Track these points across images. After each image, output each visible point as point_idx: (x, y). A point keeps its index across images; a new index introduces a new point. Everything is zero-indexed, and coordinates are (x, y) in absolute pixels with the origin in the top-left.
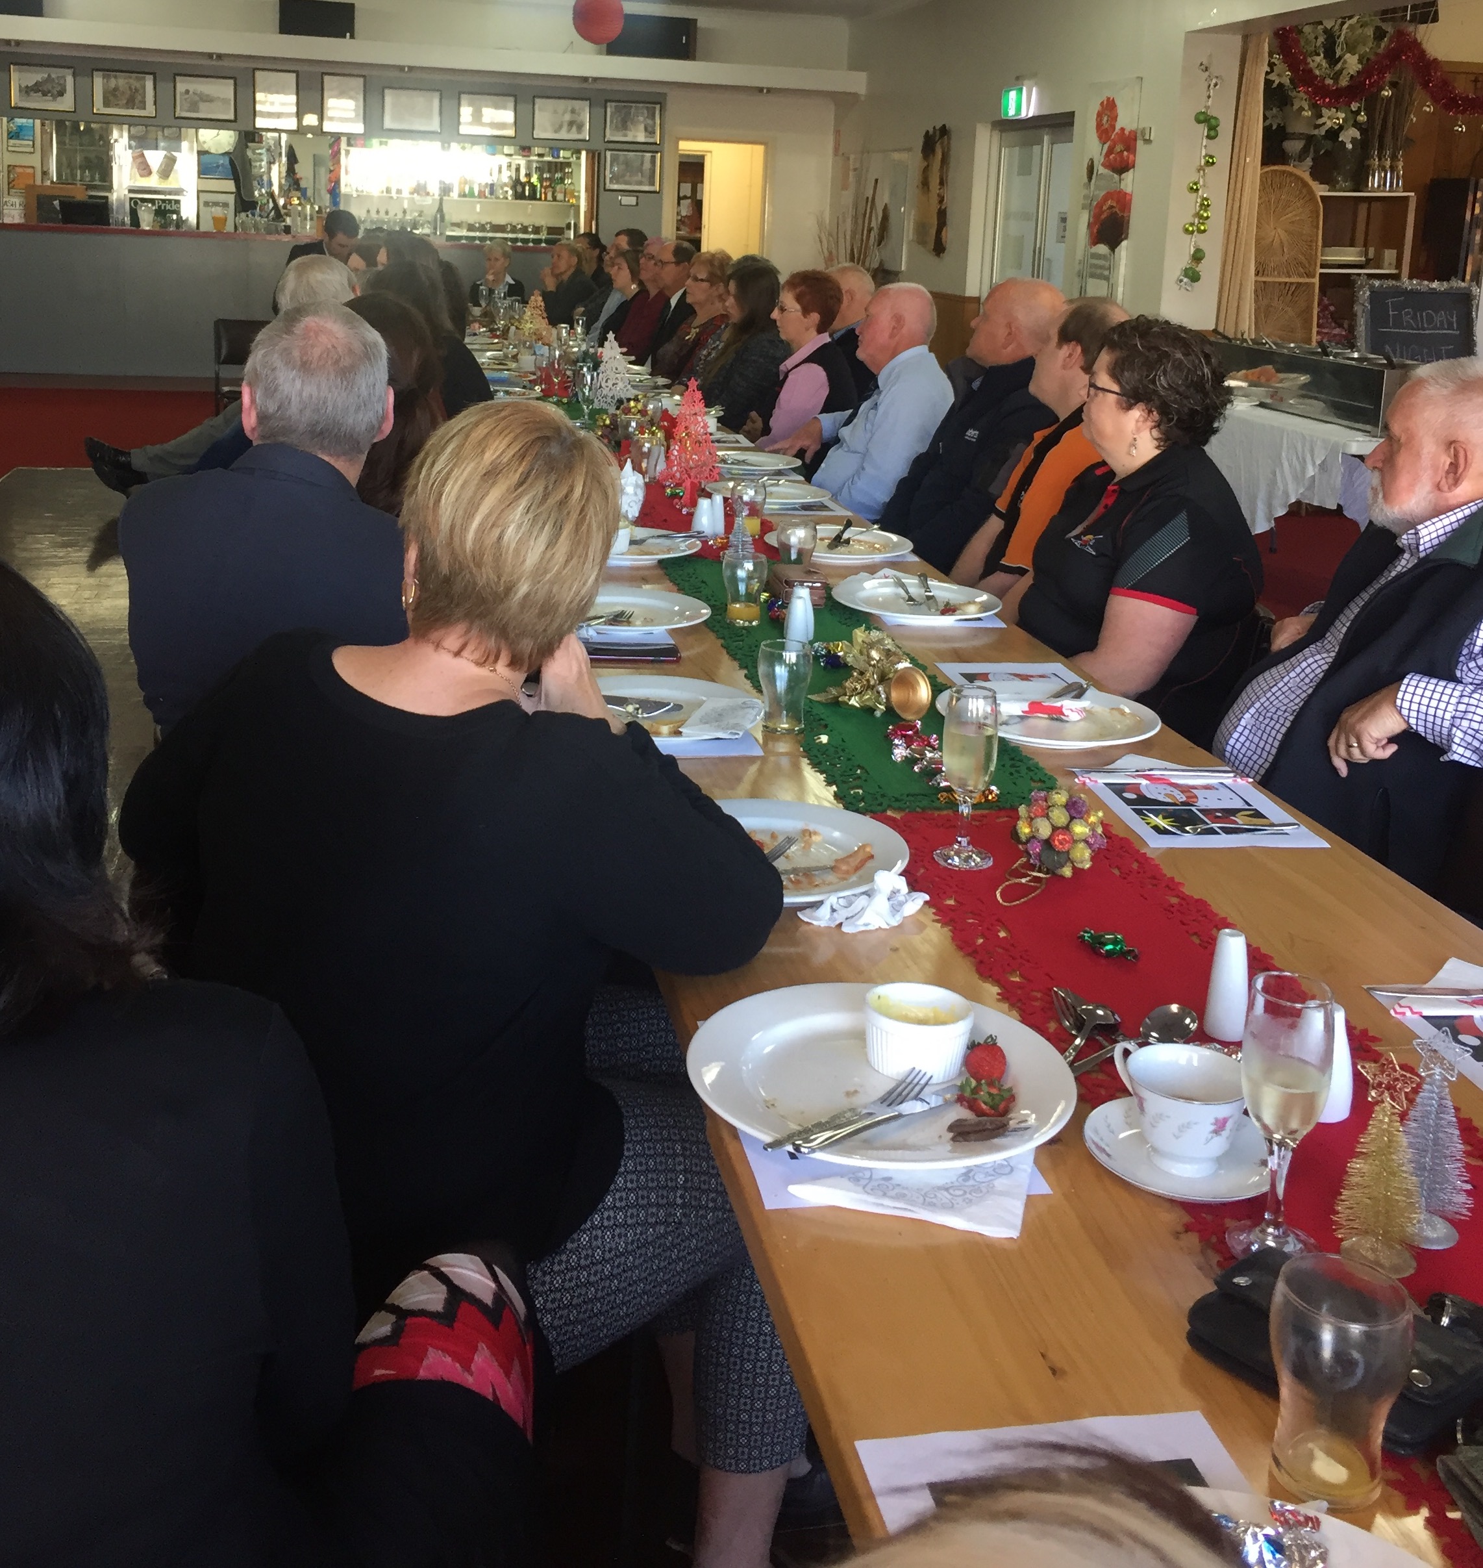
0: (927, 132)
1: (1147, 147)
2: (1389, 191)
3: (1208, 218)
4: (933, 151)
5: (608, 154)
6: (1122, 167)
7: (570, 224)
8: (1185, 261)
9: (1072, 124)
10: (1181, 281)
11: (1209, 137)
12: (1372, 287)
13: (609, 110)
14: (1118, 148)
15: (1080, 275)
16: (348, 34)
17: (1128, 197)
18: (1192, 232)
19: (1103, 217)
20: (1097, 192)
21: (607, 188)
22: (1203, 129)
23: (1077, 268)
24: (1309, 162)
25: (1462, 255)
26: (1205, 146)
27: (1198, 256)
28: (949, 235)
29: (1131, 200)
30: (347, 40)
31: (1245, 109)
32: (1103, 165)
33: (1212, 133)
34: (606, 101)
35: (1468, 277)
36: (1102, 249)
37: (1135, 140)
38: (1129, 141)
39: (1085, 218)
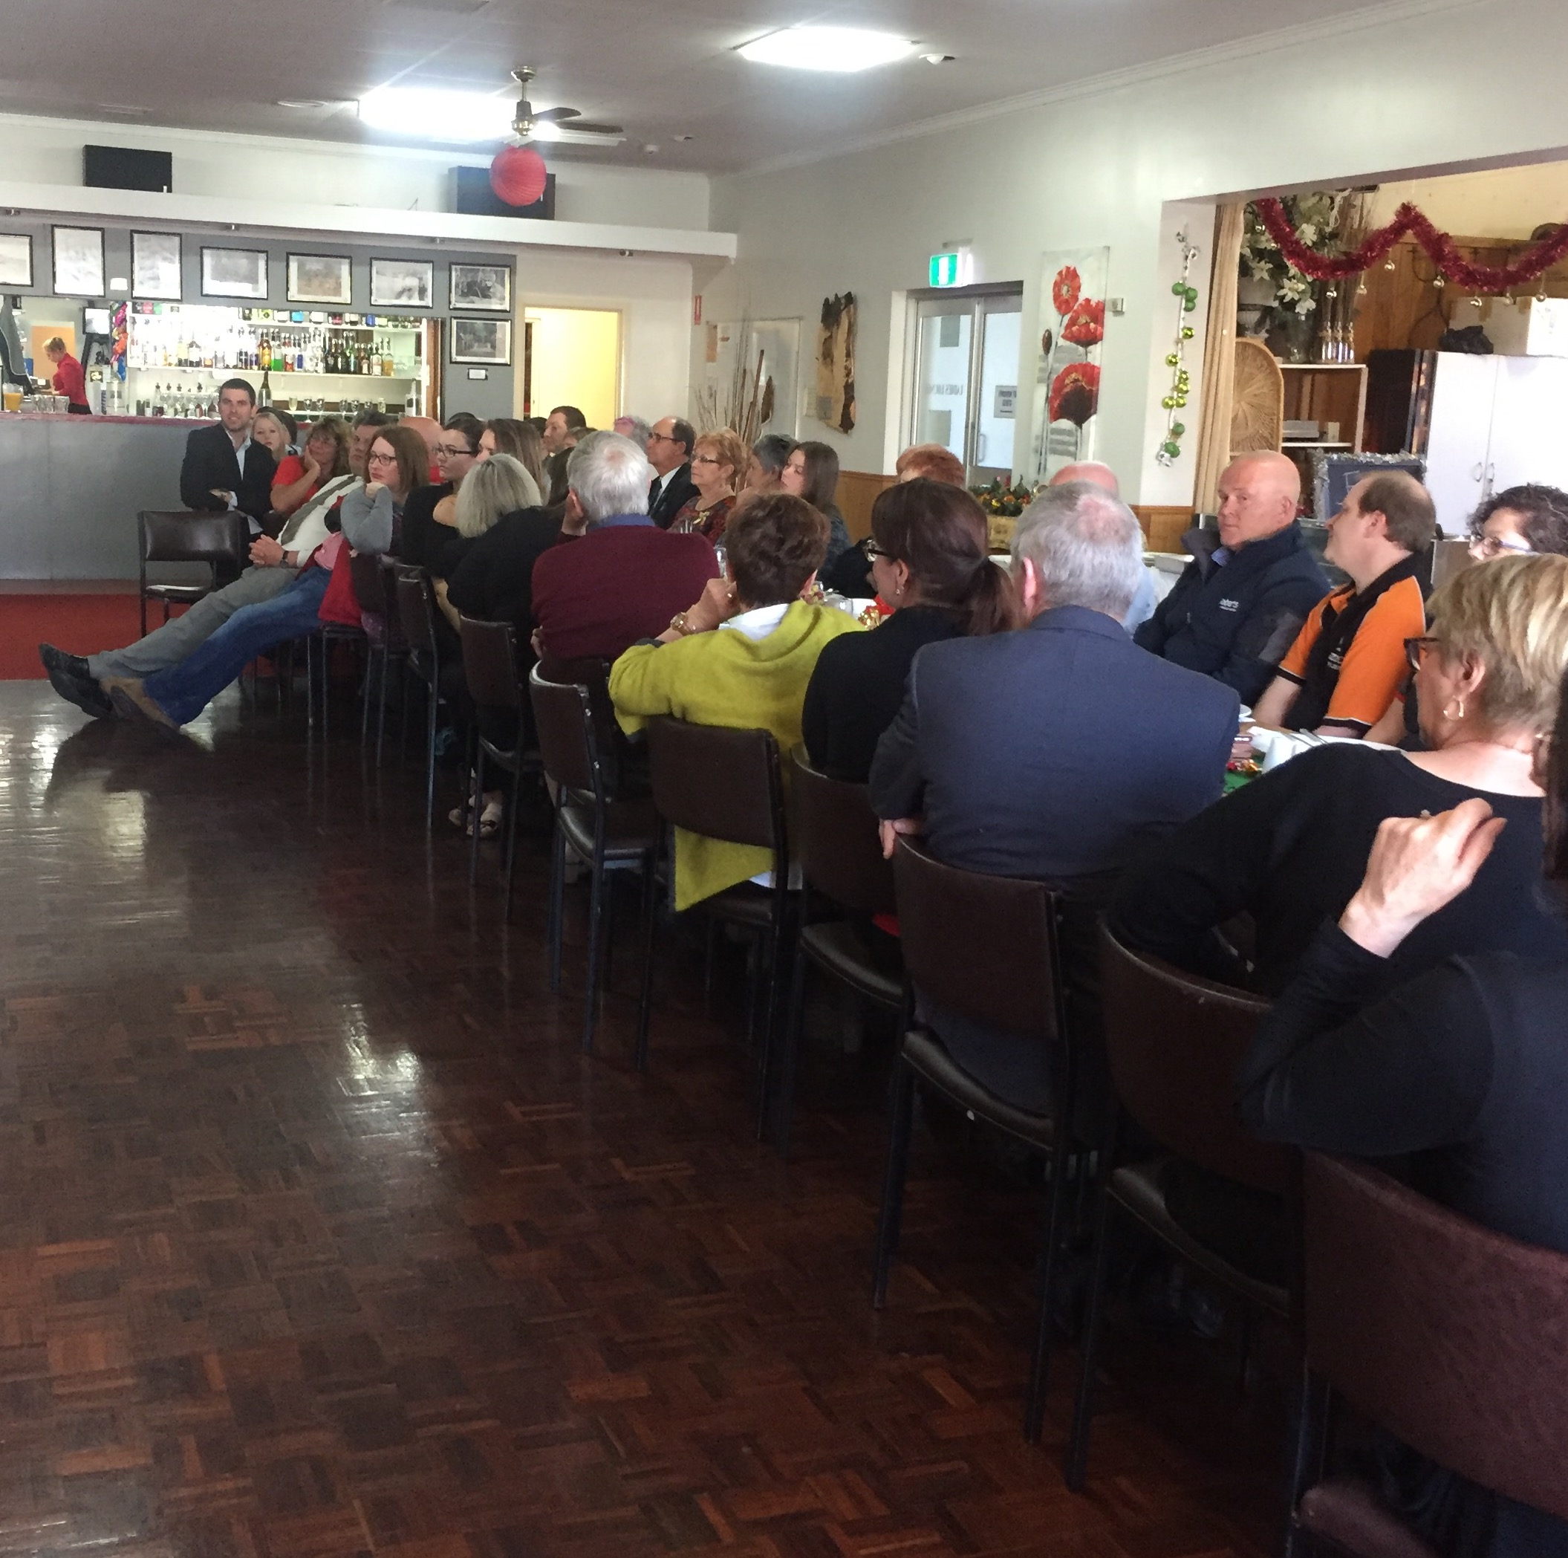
0: (827, 300)
1: (1118, 319)
2: (1342, 363)
3: (1187, 392)
4: (837, 322)
5: (454, 322)
6: (1089, 339)
7: (411, 400)
8: (1163, 436)
9: (1020, 293)
10: (1162, 456)
11: (1187, 309)
12: (1330, 460)
13: (454, 274)
14: (1083, 320)
15: (1039, 452)
16: (165, 188)
17: (1096, 370)
18: (1172, 406)
19: (1067, 390)
20: (1057, 365)
21: (453, 360)
22: (1180, 301)
23: (1034, 443)
24: (1264, 335)
25: (1409, 428)
26: (1184, 318)
27: (1177, 431)
28: (858, 411)
29: (1099, 373)
30: (164, 195)
31: (1221, 280)
32: (1063, 337)
33: (1190, 305)
34: (451, 264)
35: (1414, 449)
36: (1066, 424)
37: (1103, 311)
38: (1096, 313)
39: (1041, 393)
